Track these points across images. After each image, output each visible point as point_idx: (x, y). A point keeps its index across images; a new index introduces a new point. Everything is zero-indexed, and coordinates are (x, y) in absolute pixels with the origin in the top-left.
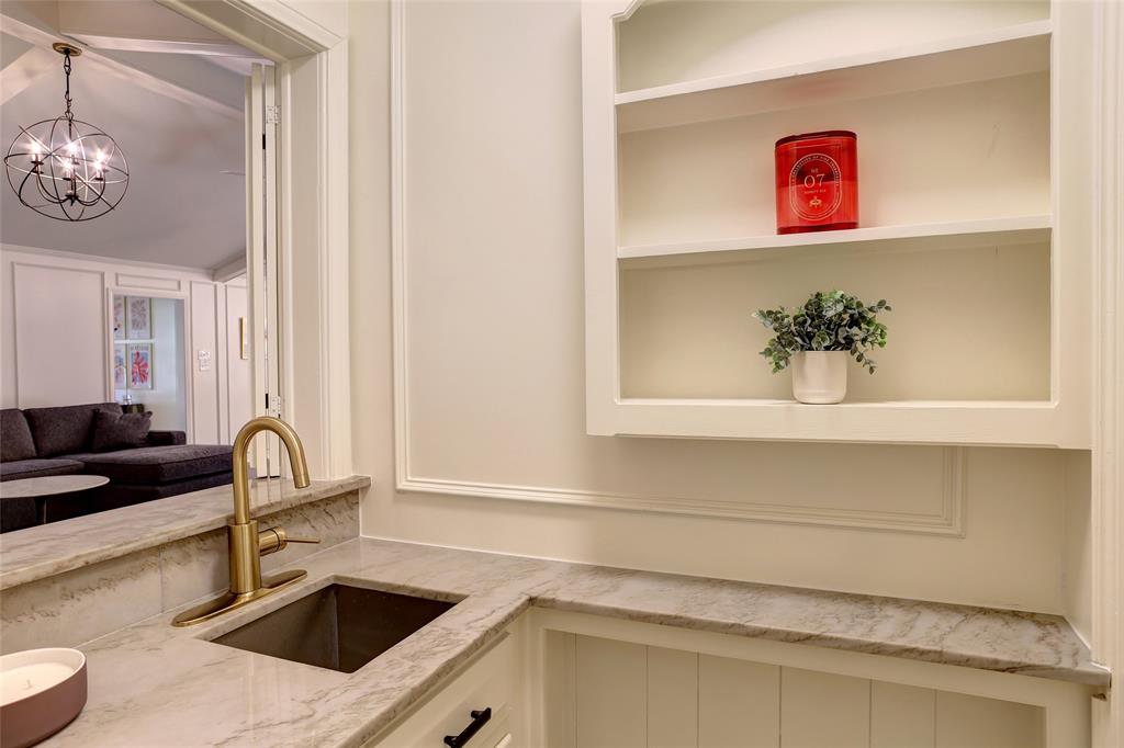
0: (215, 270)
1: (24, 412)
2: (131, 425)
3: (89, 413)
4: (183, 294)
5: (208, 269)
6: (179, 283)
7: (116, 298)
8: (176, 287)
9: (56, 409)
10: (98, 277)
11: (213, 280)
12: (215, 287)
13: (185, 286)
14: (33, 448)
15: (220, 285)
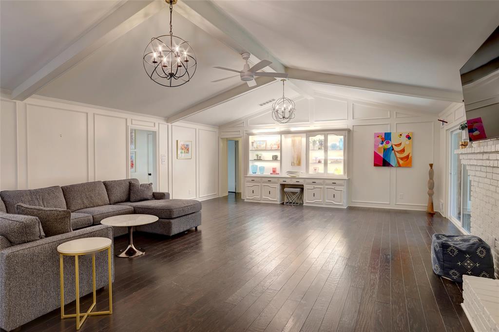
0: (168, 118)
1: (103, 182)
2: (146, 189)
3: (128, 183)
4: (155, 129)
5: (166, 117)
6: (155, 124)
7: (132, 130)
8: (153, 125)
9: (115, 181)
10: (125, 120)
11: (167, 123)
12: (168, 125)
13: (157, 125)
14: (108, 200)
15: (170, 125)
